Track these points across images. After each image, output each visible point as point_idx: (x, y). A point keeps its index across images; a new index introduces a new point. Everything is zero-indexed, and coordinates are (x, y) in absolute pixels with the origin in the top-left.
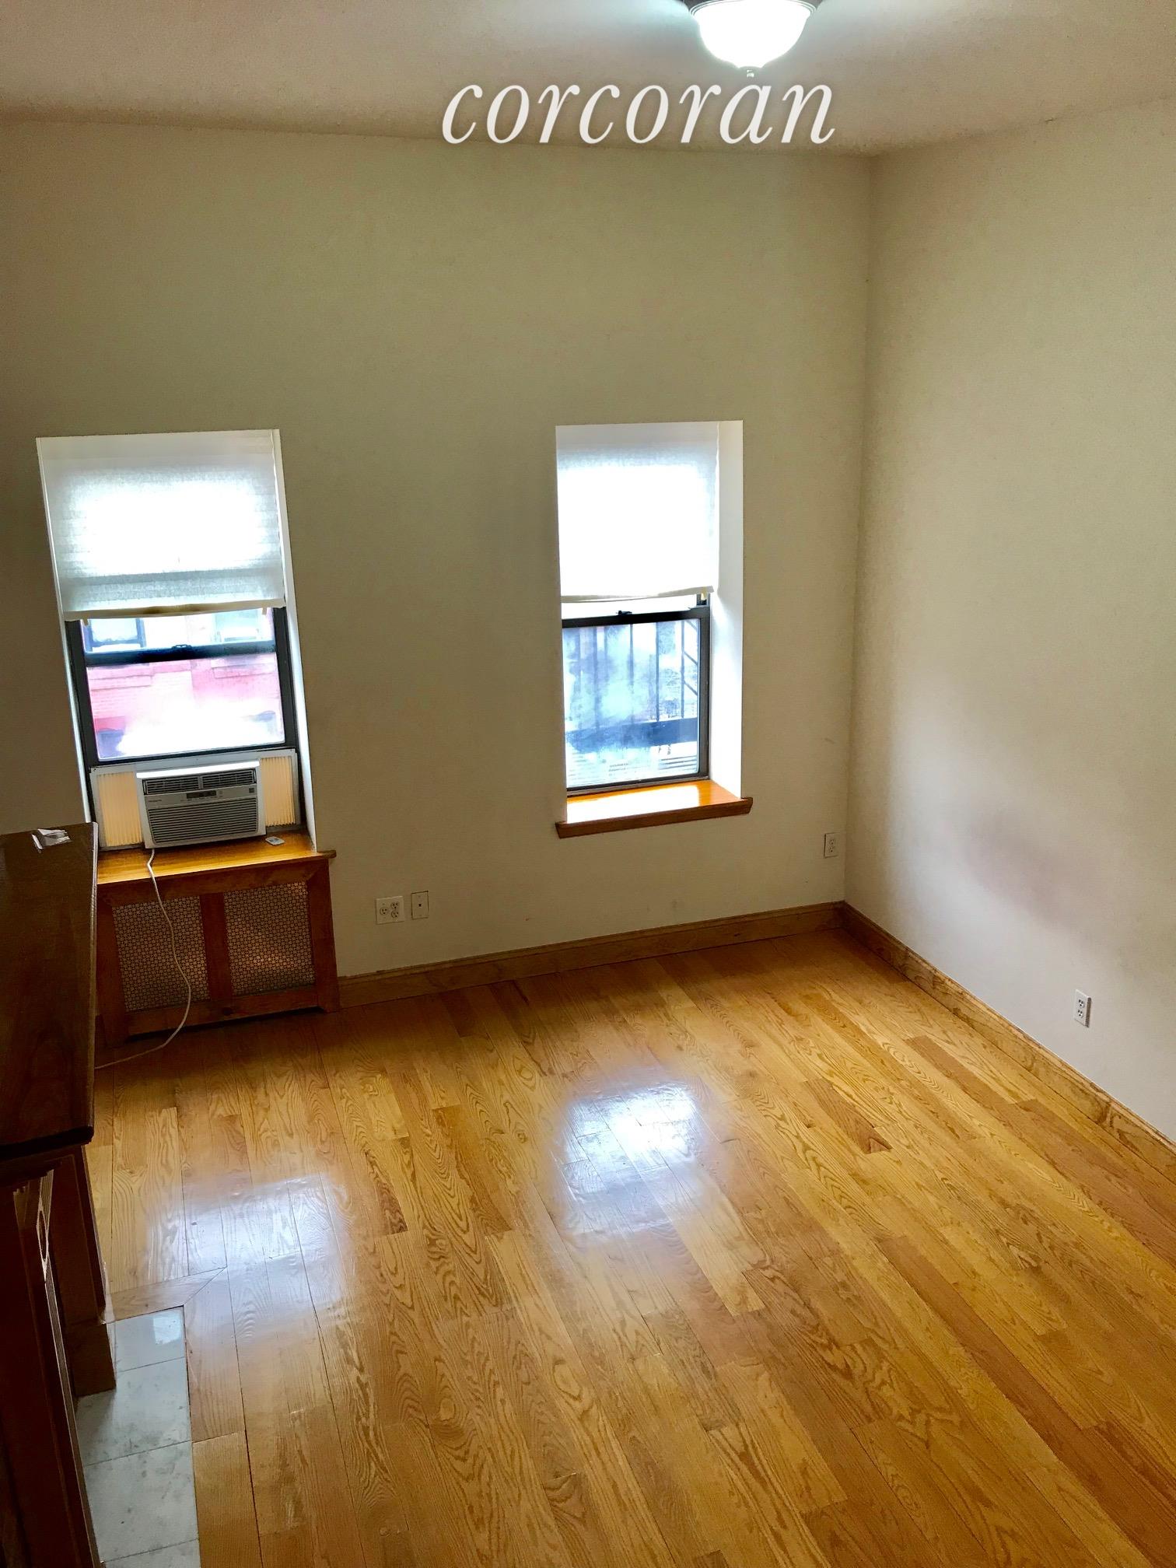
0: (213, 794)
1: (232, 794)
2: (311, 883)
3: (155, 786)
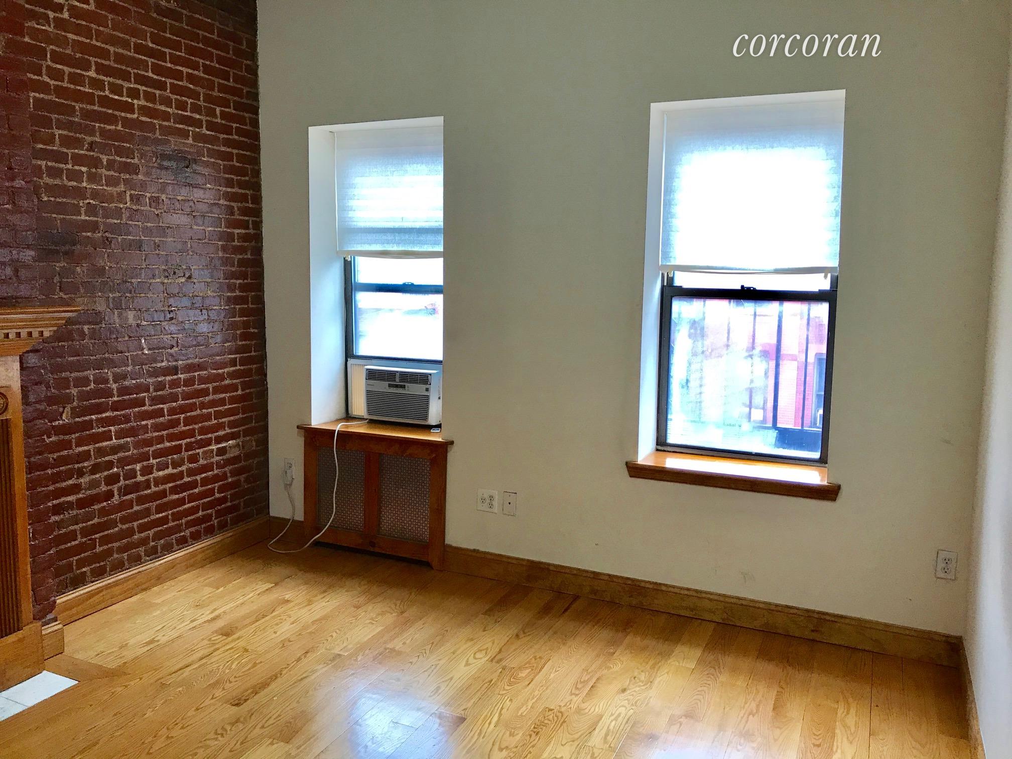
1: (415, 389)
2: (433, 462)
3: (372, 375)
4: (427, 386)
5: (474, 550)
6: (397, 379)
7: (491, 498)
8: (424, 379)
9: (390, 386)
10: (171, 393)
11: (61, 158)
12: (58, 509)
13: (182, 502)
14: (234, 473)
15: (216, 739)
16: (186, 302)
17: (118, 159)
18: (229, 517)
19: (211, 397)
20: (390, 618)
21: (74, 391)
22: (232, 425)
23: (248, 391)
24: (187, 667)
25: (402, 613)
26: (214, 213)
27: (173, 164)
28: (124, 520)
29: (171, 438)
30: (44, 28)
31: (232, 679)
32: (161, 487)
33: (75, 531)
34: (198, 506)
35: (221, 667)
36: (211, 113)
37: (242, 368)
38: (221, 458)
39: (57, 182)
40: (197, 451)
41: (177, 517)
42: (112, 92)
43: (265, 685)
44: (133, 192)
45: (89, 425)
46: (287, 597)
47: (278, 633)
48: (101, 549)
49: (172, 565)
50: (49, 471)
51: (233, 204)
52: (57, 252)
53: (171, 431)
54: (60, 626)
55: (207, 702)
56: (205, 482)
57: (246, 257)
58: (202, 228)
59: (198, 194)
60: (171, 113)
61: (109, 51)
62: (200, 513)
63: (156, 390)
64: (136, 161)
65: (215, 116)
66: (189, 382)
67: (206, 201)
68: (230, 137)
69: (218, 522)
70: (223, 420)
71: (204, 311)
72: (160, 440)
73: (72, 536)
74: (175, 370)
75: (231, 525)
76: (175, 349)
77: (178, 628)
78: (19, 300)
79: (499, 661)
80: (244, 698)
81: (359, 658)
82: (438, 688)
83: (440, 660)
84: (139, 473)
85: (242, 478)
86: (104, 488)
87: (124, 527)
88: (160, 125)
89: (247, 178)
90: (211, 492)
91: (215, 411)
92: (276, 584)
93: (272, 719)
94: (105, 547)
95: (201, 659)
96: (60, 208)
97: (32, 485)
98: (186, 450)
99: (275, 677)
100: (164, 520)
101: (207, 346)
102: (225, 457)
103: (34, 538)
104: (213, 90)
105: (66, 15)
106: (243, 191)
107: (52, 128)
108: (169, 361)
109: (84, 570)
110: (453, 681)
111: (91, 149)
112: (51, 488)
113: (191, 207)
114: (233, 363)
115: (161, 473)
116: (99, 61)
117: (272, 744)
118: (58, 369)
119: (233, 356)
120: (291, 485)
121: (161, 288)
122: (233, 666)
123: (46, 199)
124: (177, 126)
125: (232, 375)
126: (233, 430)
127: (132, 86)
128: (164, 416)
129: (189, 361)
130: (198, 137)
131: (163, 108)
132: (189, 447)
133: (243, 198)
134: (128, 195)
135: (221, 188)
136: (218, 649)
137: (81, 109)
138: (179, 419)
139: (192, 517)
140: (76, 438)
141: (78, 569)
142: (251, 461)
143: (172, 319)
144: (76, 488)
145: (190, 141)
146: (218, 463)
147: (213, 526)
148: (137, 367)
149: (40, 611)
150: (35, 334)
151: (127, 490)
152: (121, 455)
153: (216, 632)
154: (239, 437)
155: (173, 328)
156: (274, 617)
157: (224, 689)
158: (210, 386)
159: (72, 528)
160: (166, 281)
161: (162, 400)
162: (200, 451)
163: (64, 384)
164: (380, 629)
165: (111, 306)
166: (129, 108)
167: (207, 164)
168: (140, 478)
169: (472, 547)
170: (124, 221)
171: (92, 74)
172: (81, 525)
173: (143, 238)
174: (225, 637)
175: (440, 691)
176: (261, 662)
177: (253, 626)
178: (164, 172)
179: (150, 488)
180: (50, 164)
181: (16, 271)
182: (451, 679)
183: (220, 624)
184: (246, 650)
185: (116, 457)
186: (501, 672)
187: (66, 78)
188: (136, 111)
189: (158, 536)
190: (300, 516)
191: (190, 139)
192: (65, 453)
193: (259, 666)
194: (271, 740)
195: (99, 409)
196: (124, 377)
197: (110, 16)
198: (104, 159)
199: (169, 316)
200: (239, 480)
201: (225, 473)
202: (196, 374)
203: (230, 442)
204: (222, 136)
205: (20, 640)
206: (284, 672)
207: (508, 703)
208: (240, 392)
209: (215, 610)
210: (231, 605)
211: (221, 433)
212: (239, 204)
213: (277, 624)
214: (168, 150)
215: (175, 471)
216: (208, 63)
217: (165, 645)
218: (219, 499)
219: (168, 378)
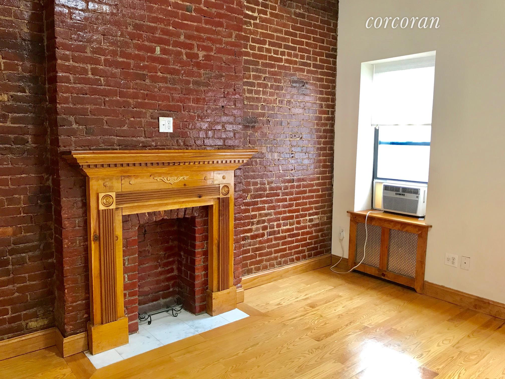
0: (404, 195)
1: (411, 197)
2: (420, 236)
3: (386, 188)
4: (417, 195)
5: (442, 286)
6: (401, 190)
7: (454, 259)
8: (416, 192)
9: (396, 194)
10: (291, 191)
11: (252, 85)
12: (244, 239)
13: (292, 242)
14: (316, 231)
15: (309, 354)
16: (299, 149)
17: (275, 84)
18: (313, 252)
19: (307, 194)
20: (394, 313)
21: (252, 187)
22: (316, 208)
23: (324, 193)
24: (295, 318)
25: (400, 312)
26: (314, 108)
27: (298, 85)
28: (269, 247)
29: (290, 212)
30: (249, 28)
31: (315, 328)
32: (284, 234)
33: (249, 249)
34: (299, 245)
35: (310, 322)
36: (316, 60)
37: (322, 181)
38: (310, 223)
39: (251, 95)
40: (300, 219)
41: (290, 249)
42: (274, 54)
43: (330, 334)
44: (280, 99)
45: (256, 203)
46: (340, 294)
47: (337, 311)
48: (259, 259)
49: (287, 271)
50: (242, 221)
51: (322, 103)
52: (248, 126)
53: (290, 208)
54: (243, 290)
55: (304, 337)
56: (303, 234)
57: (327, 128)
58: (308, 115)
59: (307, 98)
60: (298, 61)
61: (274, 35)
62: (300, 248)
63: (284, 189)
64: (282, 84)
65: (316, 61)
66: (299, 187)
67: (310, 102)
68: (323, 70)
69: (308, 254)
70: (312, 205)
71: (307, 154)
72: (285, 212)
73: (247, 251)
74: (293, 181)
75: (314, 256)
76: (293, 171)
77: (290, 300)
78: (235, 147)
79: (457, 348)
80: (321, 338)
81: (378, 330)
82: (422, 355)
83: (422, 340)
84: (275, 226)
85: (320, 234)
86: (261, 231)
87: (268, 250)
88: (293, 67)
89: (329, 90)
90: (305, 239)
91: (309, 201)
92: (335, 287)
93: (335, 350)
94: (261, 258)
95: (301, 316)
96: (252, 107)
97: (236, 226)
98: (296, 218)
99: (335, 331)
100: (285, 250)
101: (307, 170)
102: (312, 223)
103: (235, 250)
104: (317, 49)
105: (258, 21)
106: (327, 96)
107: (250, 72)
108: (290, 177)
109: (252, 267)
110: (430, 353)
111: (264, 80)
112: (242, 229)
113: (304, 105)
114: (318, 179)
115: (285, 228)
116: (270, 40)
117: (335, 362)
118: (246, 177)
119: (318, 176)
120: (342, 240)
121: (289, 143)
122: (316, 322)
123: (246, 103)
124: (300, 67)
125: (318, 185)
126: (316, 211)
127: (282, 50)
128: (287, 201)
129: (299, 177)
130: (309, 72)
131: (295, 59)
132: (297, 217)
133: (327, 100)
134: (278, 100)
135: (317, 95)
136: (308, 313)
137: (262, 62)
138: (293, 203)
139: (297, 250)
140: (252, 208)
141: (250, 266)
142: (324, 226)
143: (293, 157)
144: (250, 230)
145: (305, 74)
146: (309, 226)
147: (306, 255)
148: (277, 178)
149: (236, 282)
150: (241, 161)
151: (270, 234)
152: (268, 217)
153: (307, 305)
154: (319, 214)
155: (293, 161)
156: (334, 303)
157: (311, 332)
158: (307, 189)
159: (248, 247)
160: (291, 140)
161: (287, 194)
162: (302, 219)
163: (248, 184)
164: (388, 318)
165: (268, 151)
166: (280, 60)
167: (312, 84)
168: (276, 229)
169: (440, 284)
170: (275, 112)
171: (267, 46)
172: (252, 247)
173: (283, 120)
174: (311, 308)
175: (423, 356)
176: (328, 323)
177: (325, 305)
178: (293, 89)
179: (280, 234)
180: (248, 88)
181: (235, 134)
182: (429, 351)
183: (309, 301)
184: (321, 316)
185: (266, 218)
186: (459, 354)
187: (257, 49)
188: (283, 61)
189: (282, 257)
190: (346, 256)
191: (305, 72)
192: (247, 214)
193: (328, 325)
194: (334, 361)
195: (261, 196)
196: (272, 182)
197: (275, 19)
198: (269, 84)
199: (292, 156)
200: (318, 235)
201: (312, 231)
202: (302, 183)
203: (315, 216)
204: (319, 70)
205: (228, 293)
206: (340, 330)
207: (463, 371)
208: (320, 193)
209: (306, 295)
210: (314, 294)
211: (311, 212)
212: (325, 103)
213: (336, 306)
214: (295, 78)
215: (291, 227)
216: (315, 36)
217: (285, 307)
218: (308, 243)
219: (290, 184)
